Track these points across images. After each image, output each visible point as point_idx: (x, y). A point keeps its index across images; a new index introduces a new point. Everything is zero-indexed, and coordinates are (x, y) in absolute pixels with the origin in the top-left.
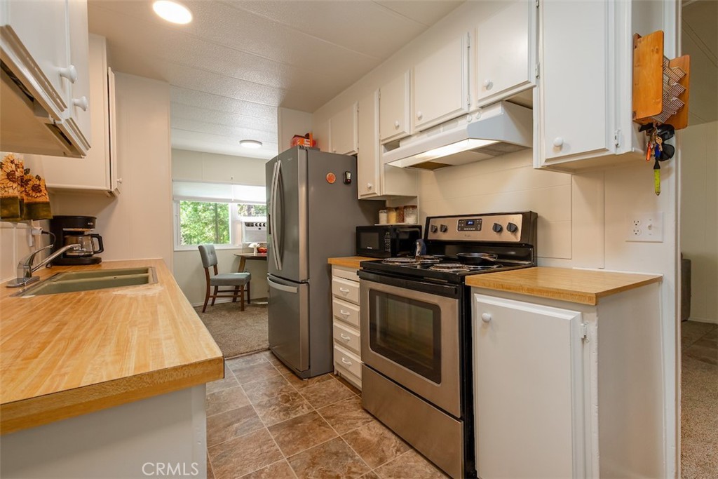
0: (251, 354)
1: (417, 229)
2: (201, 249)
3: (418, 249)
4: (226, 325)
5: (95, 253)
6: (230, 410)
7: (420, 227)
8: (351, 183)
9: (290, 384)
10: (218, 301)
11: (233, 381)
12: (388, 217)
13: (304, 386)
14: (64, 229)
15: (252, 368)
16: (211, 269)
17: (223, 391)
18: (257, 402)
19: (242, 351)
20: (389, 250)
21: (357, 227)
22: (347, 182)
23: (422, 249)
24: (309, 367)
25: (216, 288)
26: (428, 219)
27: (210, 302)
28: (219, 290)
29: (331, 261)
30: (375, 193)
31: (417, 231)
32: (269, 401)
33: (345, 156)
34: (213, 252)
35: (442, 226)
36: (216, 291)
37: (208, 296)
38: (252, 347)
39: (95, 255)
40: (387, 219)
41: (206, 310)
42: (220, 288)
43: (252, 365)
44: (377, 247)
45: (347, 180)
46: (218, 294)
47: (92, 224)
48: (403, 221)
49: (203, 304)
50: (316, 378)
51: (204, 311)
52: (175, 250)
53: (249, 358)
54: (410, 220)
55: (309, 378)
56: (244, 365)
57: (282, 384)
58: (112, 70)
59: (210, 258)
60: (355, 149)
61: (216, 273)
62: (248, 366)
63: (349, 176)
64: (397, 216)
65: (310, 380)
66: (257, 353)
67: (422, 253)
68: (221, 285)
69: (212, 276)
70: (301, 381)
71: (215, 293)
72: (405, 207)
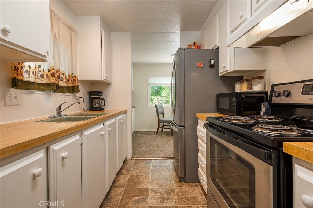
0: (164, 159)
1: (263, 95)
2: (156, 106)
3: (263, 110)
4: (162, 141)
5: (102, 106)
6: (139, 187)
7: (266, 93)
8: (214, 66)
9: (173, 182)
10: (164, 130)
11: (149, 171)
12: (241, 87)
13: (180, 186)
14: (92, 96)
15: (161, 167)
16: (161, 115)
17: (142, 176)
18: (153, 187)
19: (161, 156)
20: (235, 110)
21: (217, 94)
22: (212, 66)
23: (267, 110)
24: (185, 176)
25: (163, 124)
26: (273, 86)
27: (160, 130)
28: (164, 125)
29: (198, 115)
30: (227, 70)
31: (263, 97)
32: (158, 189)
33: (213, 49)
34: (162, 108)
35: (284, 91)
36: (163, 125)
37: (159, 127)
38: (166, 156)
39: (102, 107)
40: (241, 88)
41: (158, 133)
42: (165, 124)
43: (162, 165)
44: (228, 108)
45: (211, 64)
46: (164, 127)
47: (100, 94)
48: (251, 89)
49: (156, 130)
50: (189, 184)
51: (157, 134)
52: (148, 106)
53: (162, 161)
54: (257, 88)
55: (185, 182)
56: (158, 165)
57: (170, 181)
58: (103, 30)
59: (160, 110)
60: (217, 44)
61: (163, 117)
62: (160, 165)
63: (212, 62)
64: (248, 85)
65: (185, 184)
66: (167, 159)
67: (266, 114)
68: (165, 123)
69: (161, 118)
70: (180, 183)
71: (163, 126)
72: (253, 79)
